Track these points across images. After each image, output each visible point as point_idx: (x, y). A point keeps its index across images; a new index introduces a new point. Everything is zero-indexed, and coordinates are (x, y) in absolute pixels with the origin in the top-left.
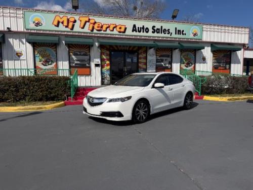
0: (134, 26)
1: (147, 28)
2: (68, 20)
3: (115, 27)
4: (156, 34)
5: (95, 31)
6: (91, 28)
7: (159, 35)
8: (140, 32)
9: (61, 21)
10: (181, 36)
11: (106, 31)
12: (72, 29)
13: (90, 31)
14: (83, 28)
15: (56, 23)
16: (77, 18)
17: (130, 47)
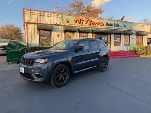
0: (107, 23)
1: (112, 24)
2: (81, 19)
3: (99, 23)
4: (115, 27)
5: (91, 25)
6: (90, 24)
7: (117, 27)
8: (109, 26)
9: (78, 20)
10: (125, 28)
11: (95, 25)
12: (82, 24)
13: (89, 25)
14: (86, 24)
15: (75, 21)
16: (84, 19)
17: (104, 33)
